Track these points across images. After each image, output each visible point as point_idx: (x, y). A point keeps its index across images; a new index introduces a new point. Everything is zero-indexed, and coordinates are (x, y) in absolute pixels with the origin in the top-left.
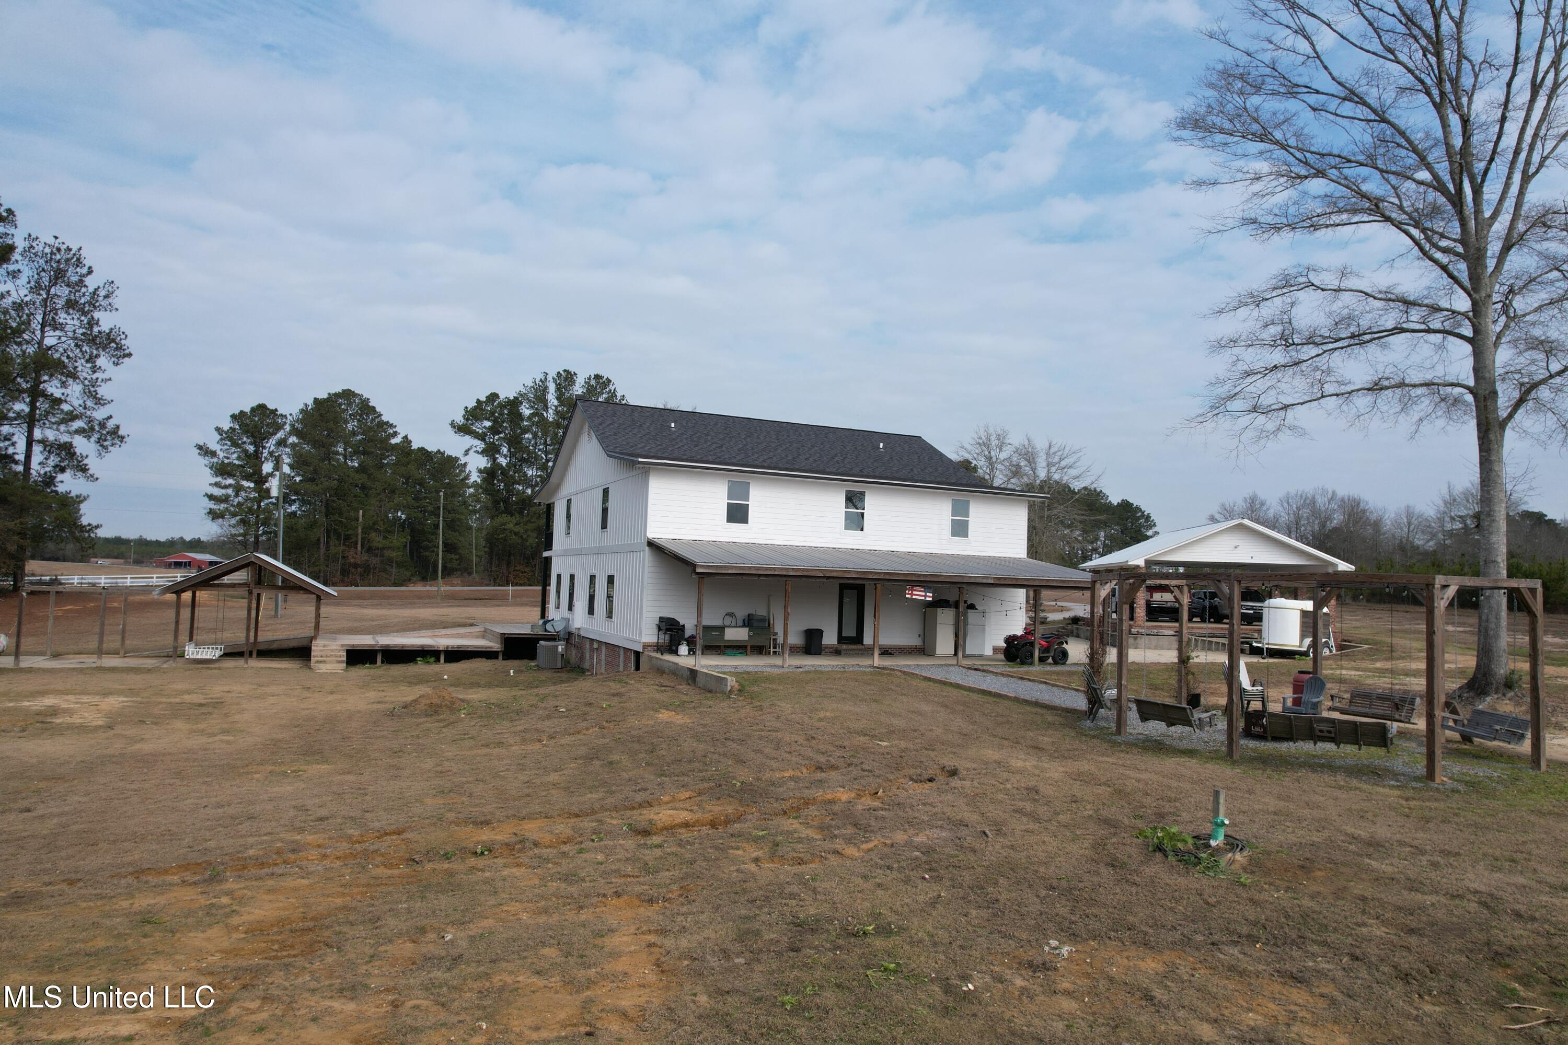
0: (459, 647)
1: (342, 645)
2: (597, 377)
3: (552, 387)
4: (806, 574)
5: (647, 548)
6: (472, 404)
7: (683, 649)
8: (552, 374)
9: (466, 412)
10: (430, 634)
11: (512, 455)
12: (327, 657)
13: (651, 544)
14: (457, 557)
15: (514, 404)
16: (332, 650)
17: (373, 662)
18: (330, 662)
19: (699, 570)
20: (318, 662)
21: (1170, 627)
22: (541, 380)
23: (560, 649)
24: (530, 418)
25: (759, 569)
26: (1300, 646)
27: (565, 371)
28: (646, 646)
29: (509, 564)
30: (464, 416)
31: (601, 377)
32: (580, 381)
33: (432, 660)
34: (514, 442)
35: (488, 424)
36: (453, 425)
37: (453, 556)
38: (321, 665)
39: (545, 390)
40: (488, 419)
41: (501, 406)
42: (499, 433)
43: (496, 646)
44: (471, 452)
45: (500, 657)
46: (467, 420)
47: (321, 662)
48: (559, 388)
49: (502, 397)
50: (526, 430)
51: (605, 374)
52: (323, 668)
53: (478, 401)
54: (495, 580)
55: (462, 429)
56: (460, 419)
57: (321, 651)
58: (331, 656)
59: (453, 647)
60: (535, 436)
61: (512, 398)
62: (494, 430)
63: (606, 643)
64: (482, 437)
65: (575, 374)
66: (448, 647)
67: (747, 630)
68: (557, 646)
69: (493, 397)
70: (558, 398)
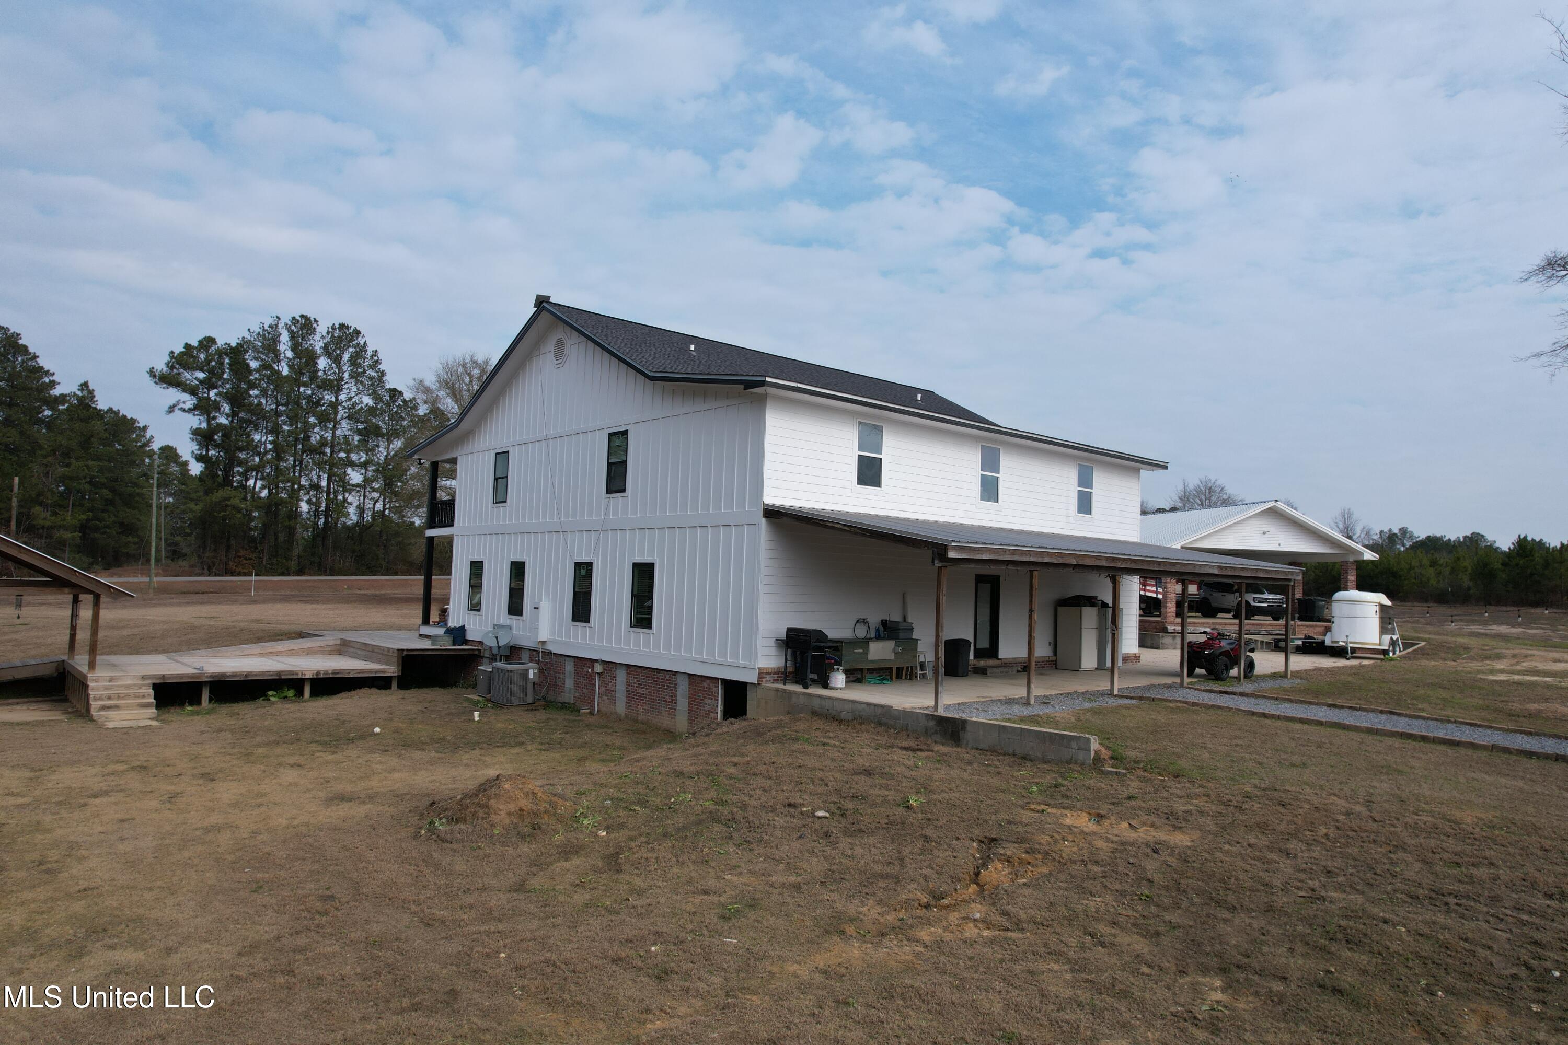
0: (335, 672)
1: (144, 678)
2: (343, 326)
3: (285, 337)
4: (1059, 561)
5: (764, 520)
6: (179, 349)
7: (839, 679)
8: (286, 319)
9: (172, 357)
10: (258, 651)
11: (233, 414)
12: (119, 698)
13: (773, 514)
14: (136, 540)
15: (236, 352)
16: (127, 687)
17: (196, 701)
18: (128, 707)
19: (952, 554)
20: (104, 708)
21: (1208, 624)
22: (270, 326)
23: (531, 676)
24: (258, 370)
25: (1014, 552)
26: (1380, 645)
27: (302, 316)
28: (762, 674)
29: (228, 548)
30: (167, 364)
31: (348, 327)
32: (322, 329)
33: (291, 693)
34: (237, 400)
35: (201, 375)
36: (152, 373)
37: (130, 539)
38: (111, 714)
39: (276, 339)
40: (202, 370)
41: (221, 353)
42: (214, 387)
43: (391, 669)
44: (176, 409)
45: (394, 685)
46: (172, 368)
47: (109, 708)
48: (293, 336)
49: (220, 342)
50: (252, 386)
51: (353, 324)
52: (117, 720)
53: (188, 346)
54: (209, 569)
55: (167, 380)
56: (161, 365)
57: (106, 688)
58: (127, 696)
59: (326, 673)
60: (264, 392)
61: (234, 345)
62: (209, 384)
63: (628, 666)
64: (193, 391)
65: (316, 321)
66: (318, 673)
67: (891, 644)
68: (527, 671)
69: (208, 342)
70: (294, 348)
